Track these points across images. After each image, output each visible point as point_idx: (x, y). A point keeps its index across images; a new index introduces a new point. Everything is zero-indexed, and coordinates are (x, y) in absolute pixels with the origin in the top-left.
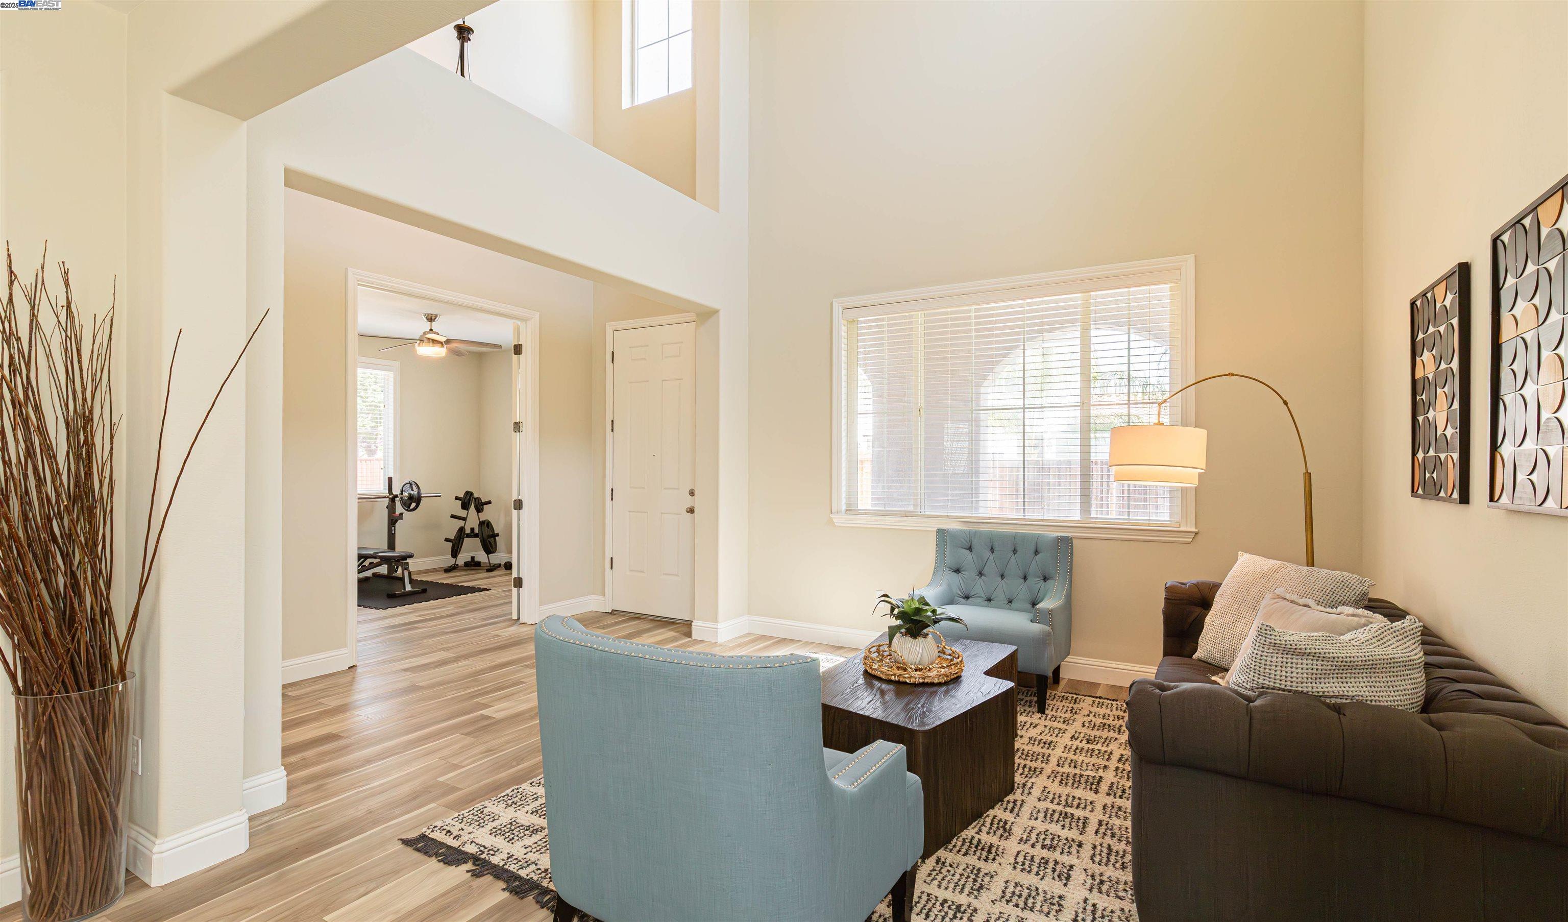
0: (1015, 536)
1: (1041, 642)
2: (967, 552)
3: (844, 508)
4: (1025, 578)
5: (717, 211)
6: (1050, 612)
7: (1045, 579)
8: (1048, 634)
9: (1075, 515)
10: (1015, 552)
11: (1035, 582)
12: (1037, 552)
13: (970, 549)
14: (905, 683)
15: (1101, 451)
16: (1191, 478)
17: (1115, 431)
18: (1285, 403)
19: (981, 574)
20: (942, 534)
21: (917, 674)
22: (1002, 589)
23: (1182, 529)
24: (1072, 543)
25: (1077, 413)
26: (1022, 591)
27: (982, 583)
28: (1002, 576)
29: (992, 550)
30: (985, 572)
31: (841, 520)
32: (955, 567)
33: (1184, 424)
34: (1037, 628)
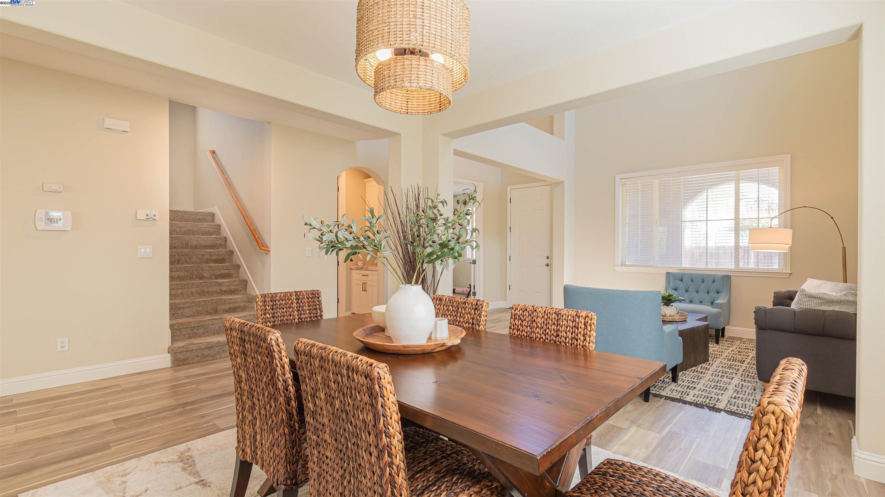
0: (703, 275)
1: (717, 316)
2: (681, 282)
3: (620, 264)
4: (708, 293)
5: (564, 140)
6: (721, 304)
7: (718, 293)
8: (720, 313)
9: (732, 267)
10: (703, 281)
11: (713, 294)
12: (714, 282)
13: (682, 280)
14: (666, 321)
15: (744, 241)
16: (785, 248)
17: (752, 231)
18: (832, 218)
19: (687, 291)
20: (668, 274)
21: (670, 318)
22: (697, 297)
23: (784, 272)
24: (731, 277)
25: (733, 222)
26: (707, 298)
27: (688, 295)
28: (697, 292)
29: (692, 281)
30: (689, 290)
31: (618, 269)
32: (675, 288)
33: (785, 227)
34: (715, 310)
